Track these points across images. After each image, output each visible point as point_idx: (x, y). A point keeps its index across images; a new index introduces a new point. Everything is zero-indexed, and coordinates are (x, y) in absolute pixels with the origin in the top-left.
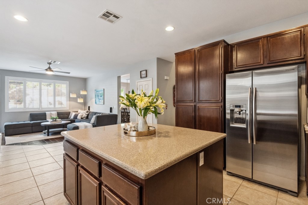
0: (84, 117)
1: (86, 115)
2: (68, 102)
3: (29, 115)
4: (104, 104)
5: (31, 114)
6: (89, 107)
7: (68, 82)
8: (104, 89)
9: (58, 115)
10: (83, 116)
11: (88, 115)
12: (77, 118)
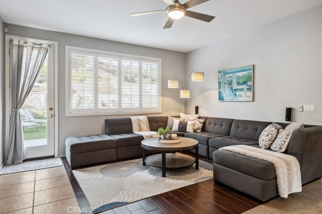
0: (198, 129)
1: (201, 123)
2: (161, 98)
3: (104, 122)
4: (253, 100)
5: (107, 121)
6: (197, 108)
7: (160, 60)
8: (254, 66)
9: (149, 123)
10: (196, 127)
11: (204, 123)
12: (186, 129)
